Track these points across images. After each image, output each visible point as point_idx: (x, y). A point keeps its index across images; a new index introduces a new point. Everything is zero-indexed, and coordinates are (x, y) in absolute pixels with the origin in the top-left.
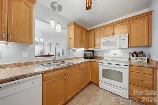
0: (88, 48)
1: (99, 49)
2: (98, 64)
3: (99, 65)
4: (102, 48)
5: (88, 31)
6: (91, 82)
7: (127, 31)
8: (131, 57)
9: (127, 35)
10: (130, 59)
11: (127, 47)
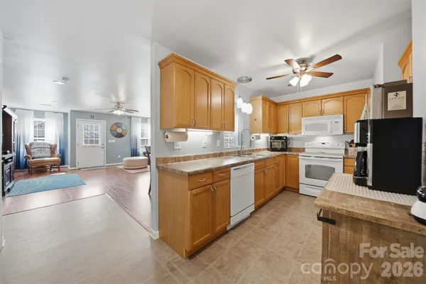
0: (277, 133)
1: (296, 134)
2: (298, 159)
3: (300, 160)
4: (303, 134)
5: (277, 105)
6: (284, 189)
7: (342, 111)
8: (348, 147)
9: (342, 116)
10: (346, 150)
11: (342, 133)
